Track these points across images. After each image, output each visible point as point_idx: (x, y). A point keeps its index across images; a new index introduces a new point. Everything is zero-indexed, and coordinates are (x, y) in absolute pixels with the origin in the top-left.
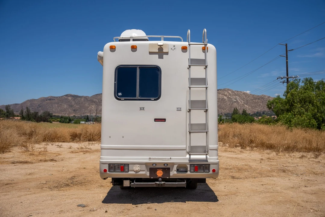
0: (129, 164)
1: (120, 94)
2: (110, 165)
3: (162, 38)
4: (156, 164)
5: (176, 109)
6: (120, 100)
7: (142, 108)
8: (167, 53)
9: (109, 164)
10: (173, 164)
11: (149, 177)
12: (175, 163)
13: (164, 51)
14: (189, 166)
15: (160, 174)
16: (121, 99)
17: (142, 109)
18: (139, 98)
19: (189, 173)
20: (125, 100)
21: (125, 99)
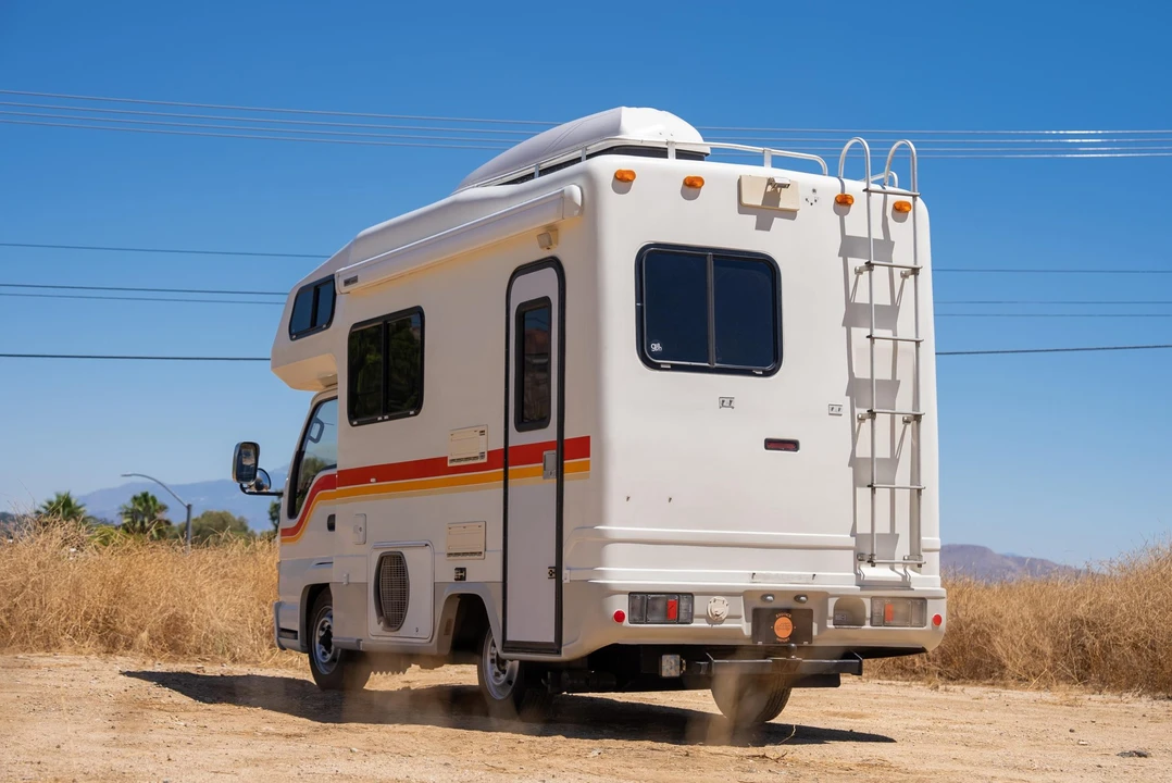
0: (691, 594)
1: (656, 347)
2: (632, 594)
3: (768, 159)
4: (772, 593)
5: (826, 410)
6: (657, 367)
7: (727, 401)
8: (791, 214)
9: (630, 593)
10: (824, 596)
11: (750, 643)
12: (831, 593)
13: (782, 205)
14: (867, 602)
15: (783, 628)
16: (660, 364)
17: (727, 403)
18: (716, 365)
19: (867, 626)
20: (675, 368)
21: (671, 365)
